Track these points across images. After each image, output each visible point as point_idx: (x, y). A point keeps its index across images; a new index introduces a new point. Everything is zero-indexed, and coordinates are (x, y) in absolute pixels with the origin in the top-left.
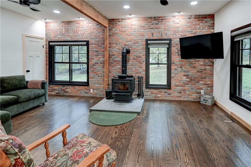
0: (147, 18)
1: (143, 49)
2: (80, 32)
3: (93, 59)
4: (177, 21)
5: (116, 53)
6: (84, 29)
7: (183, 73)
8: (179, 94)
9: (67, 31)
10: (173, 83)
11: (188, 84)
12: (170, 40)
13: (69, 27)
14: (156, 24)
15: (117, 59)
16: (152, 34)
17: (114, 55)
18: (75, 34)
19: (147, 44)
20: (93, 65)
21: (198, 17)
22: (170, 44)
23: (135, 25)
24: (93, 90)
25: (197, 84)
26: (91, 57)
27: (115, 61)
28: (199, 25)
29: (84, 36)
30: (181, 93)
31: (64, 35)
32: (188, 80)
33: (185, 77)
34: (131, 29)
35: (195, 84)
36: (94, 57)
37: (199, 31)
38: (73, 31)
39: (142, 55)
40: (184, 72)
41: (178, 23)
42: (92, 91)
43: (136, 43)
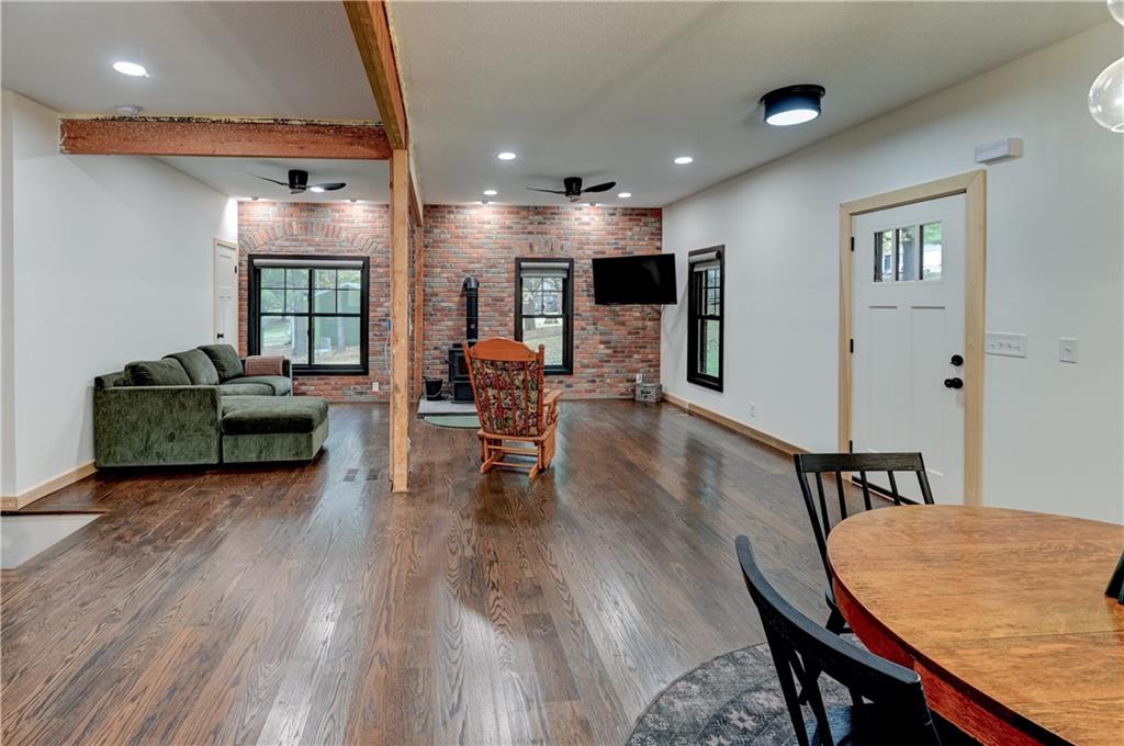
0: (518, 207)
1: (509, 282)
2: (344, 234)
3: (381, 306)
4: (586, 219)
5: (441, 290)
6: (355, 225)
7: (598, 337)
8: (591, 384)
9: (306, 228)
10: (577, 359)
11: (609, 361)
12: (571, 261)
13: (313, 220)
14: (539, 223)
15: (445, 304)
16: (531, 246)
17: (437, 295)
18: (329, 239)
19: (519, 269)
20: (380, 320)
21: (629, 212)
22: (569, 271)
23: (489, 223)
24: (381, 384)
25: (627, 360)
26: (374, 299)
27: (440, 310)
28: (630, 229)
29: (355, 244)
30: (594, 381)
31: (297, 240)
32: (609, 351)
33: (602, 346)
34: (480, 232)
35: (623, 361)
36: (382, 300)
37: (631, 243)
38: (323, 229)
39: (505, 295)
40: (601, 334)
41: (588, 224)
42: (376, 387)
43: (492, 267)
